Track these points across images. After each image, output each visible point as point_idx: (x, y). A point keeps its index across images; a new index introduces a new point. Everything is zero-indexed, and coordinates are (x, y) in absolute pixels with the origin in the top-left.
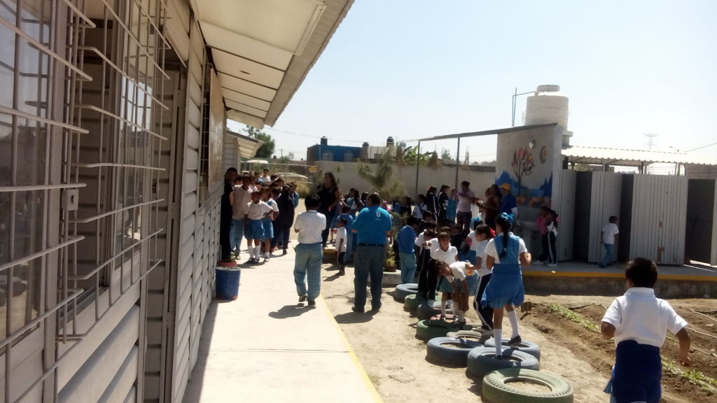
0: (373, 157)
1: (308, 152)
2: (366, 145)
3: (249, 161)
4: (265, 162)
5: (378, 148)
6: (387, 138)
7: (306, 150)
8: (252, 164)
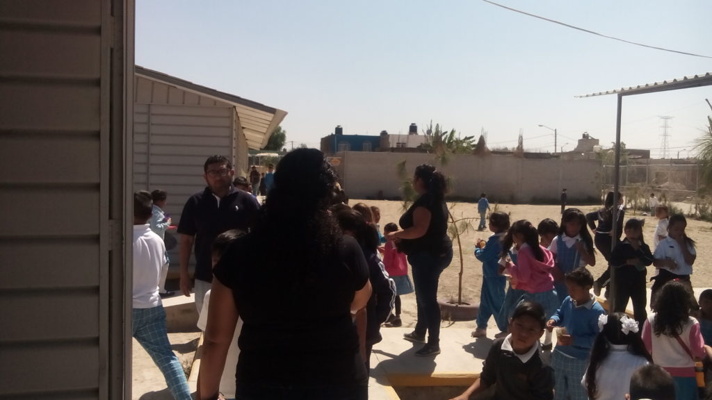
0: (395, 146)
1: (321, 143)
2: (384, 133)
3: (258, 155)
4: (275, 155)
5: (399, 136)
6: (410, 124)
7: (320, 141)
8: (262, 157)
